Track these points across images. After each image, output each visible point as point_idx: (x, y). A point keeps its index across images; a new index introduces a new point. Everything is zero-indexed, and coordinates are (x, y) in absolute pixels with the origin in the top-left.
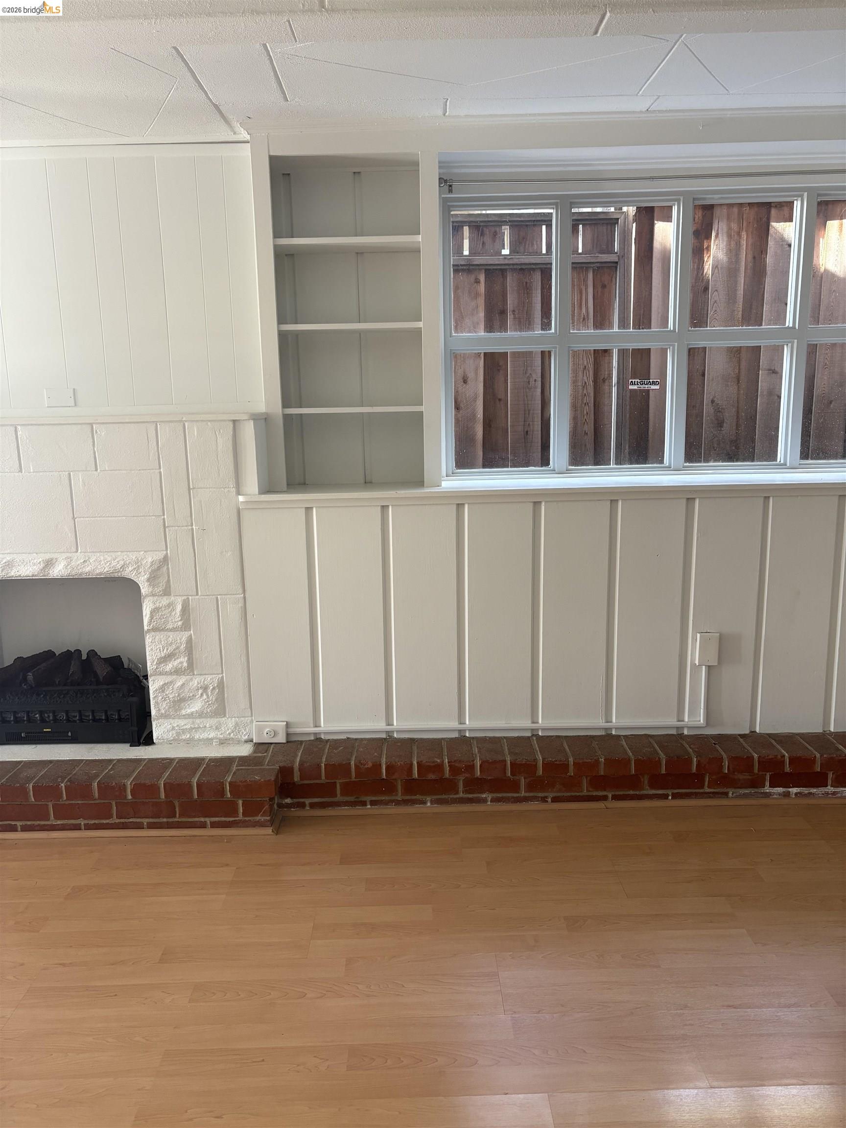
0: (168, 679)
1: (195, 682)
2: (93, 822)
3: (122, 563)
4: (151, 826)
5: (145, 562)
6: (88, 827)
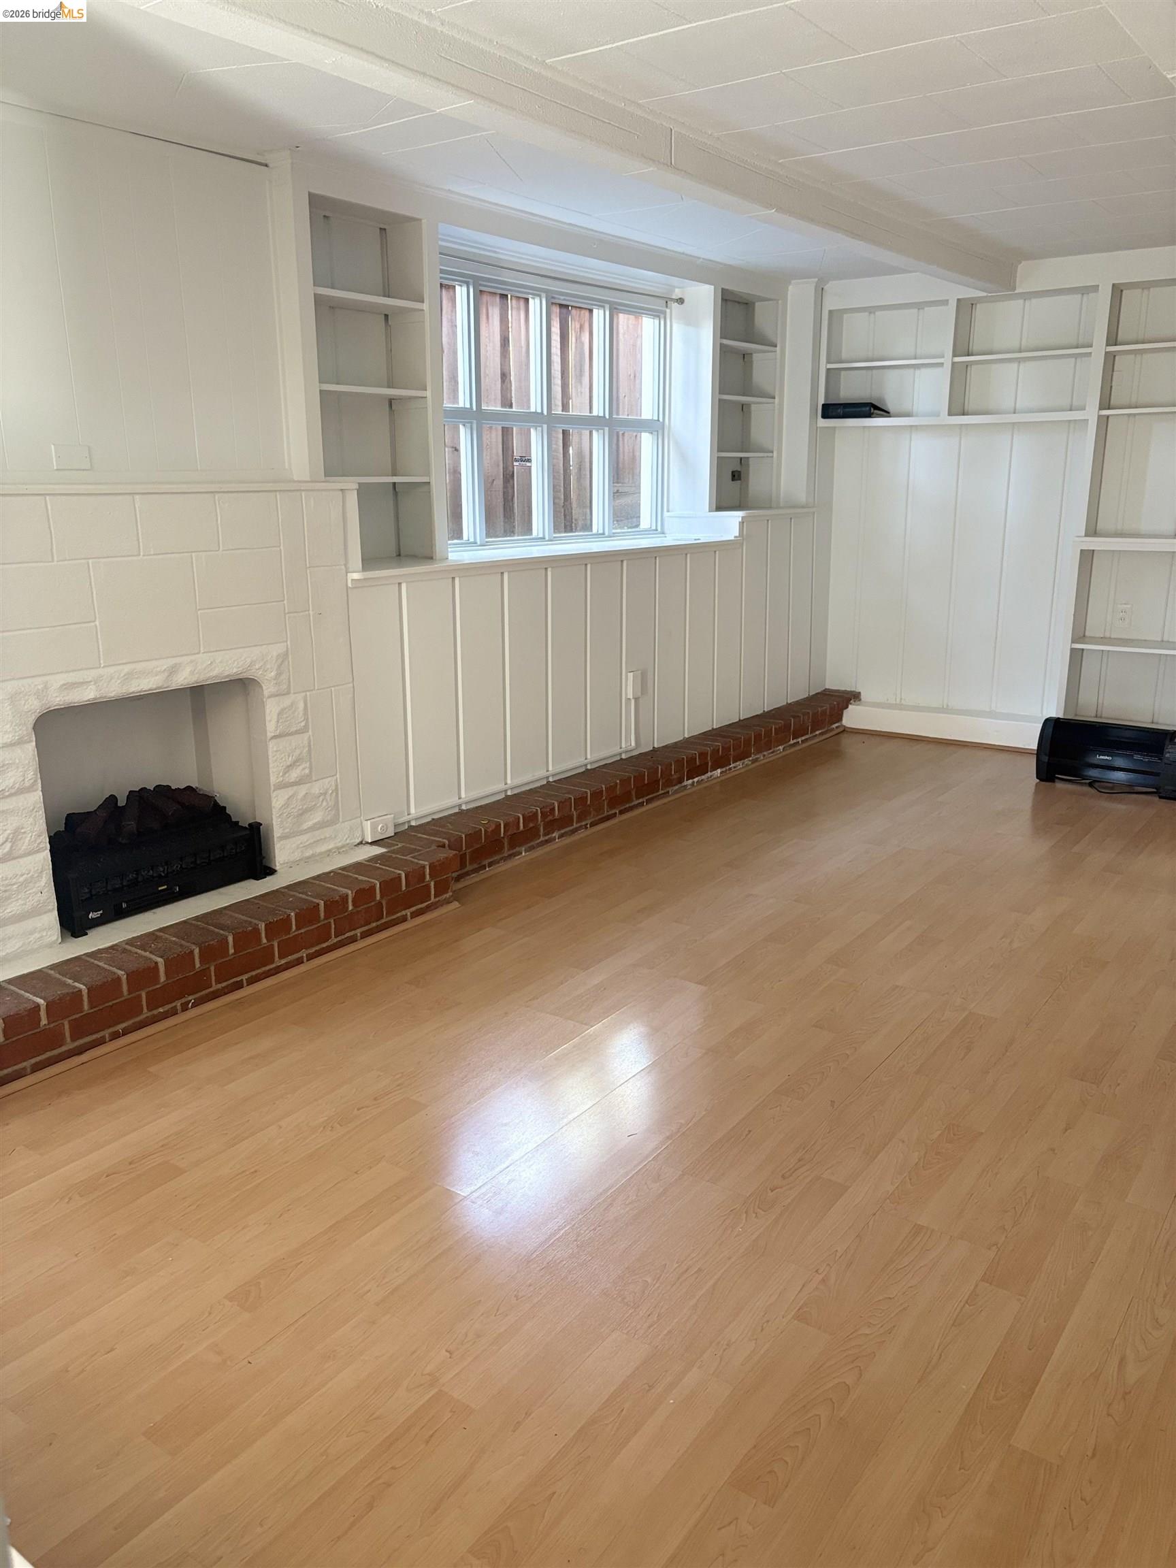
0: (290, 791)
1: (316, 788)
2: (313, 950)
3: (249, 660)
4: (365, 935)
5: (270, 657)
6: (311, 957)
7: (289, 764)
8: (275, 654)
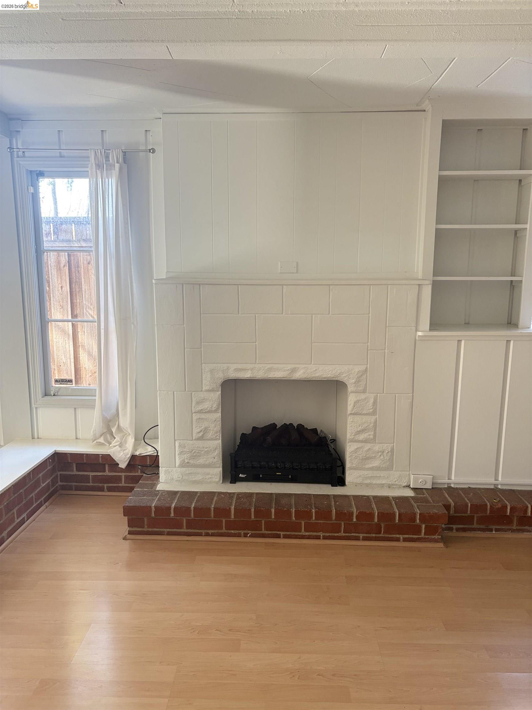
0: (360, 445)
1: (377, 447)
2: (328, 534)
4: (365, 539)
5: (354, 371)
6: (325, 538)
7: (358, 430)
8: (357, 370)
